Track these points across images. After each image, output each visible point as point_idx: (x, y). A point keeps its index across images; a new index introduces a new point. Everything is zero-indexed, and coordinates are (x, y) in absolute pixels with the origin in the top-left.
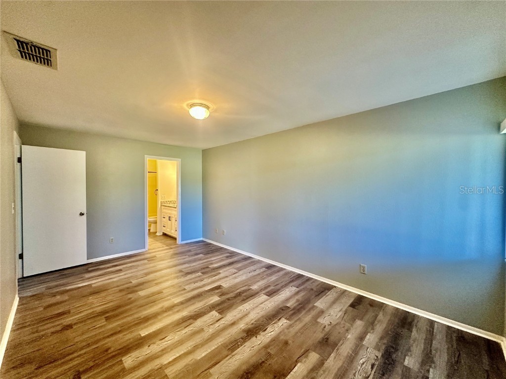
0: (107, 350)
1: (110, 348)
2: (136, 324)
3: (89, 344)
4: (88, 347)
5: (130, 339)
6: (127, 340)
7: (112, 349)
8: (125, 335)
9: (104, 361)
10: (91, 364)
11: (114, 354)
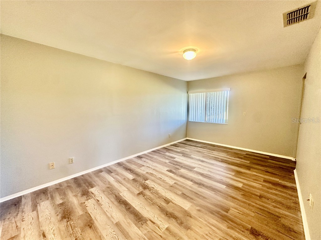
0: (244, 195)
1: (242, 194)
2: (220, 192)
3: (249, 205)
4: (250, 204)
5: (231, 190)
6: (232, 190)
7: (241, 193)
8: (230, 193)
9: (248, 192)
10: (253, 196)
11: (242, 191)
